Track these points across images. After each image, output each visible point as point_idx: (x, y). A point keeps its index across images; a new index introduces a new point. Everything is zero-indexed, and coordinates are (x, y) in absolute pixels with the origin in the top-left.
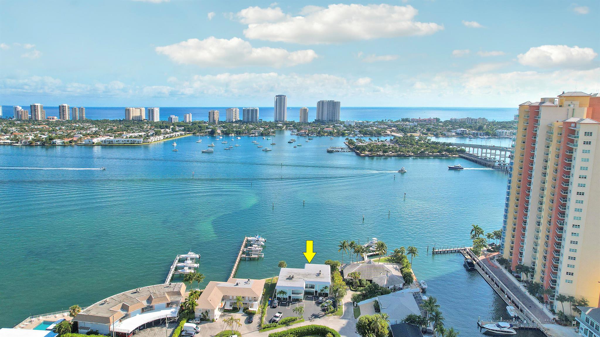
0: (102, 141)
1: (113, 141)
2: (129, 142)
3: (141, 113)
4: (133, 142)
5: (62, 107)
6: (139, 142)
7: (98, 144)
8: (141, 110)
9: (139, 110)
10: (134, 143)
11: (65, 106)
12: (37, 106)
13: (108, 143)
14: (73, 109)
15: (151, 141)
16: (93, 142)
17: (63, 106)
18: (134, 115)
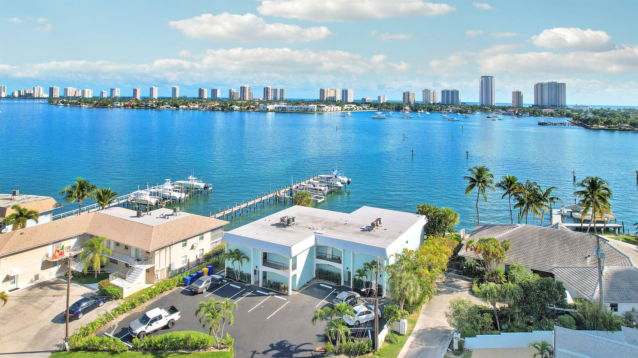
0: (276, 108)
1: (287, 108)
2: (302, 109)
3: (336, 94)
4: (306, 110)
5: (266, 89)
6: (312, 110)
8: (336, 91)
9: (333, 91)
11: (269, 88)
13: (281, 110)
14: (275, 91)
15: (325, 110)
16: (267, 108)
17: (267, 88)
18: (328, 96)
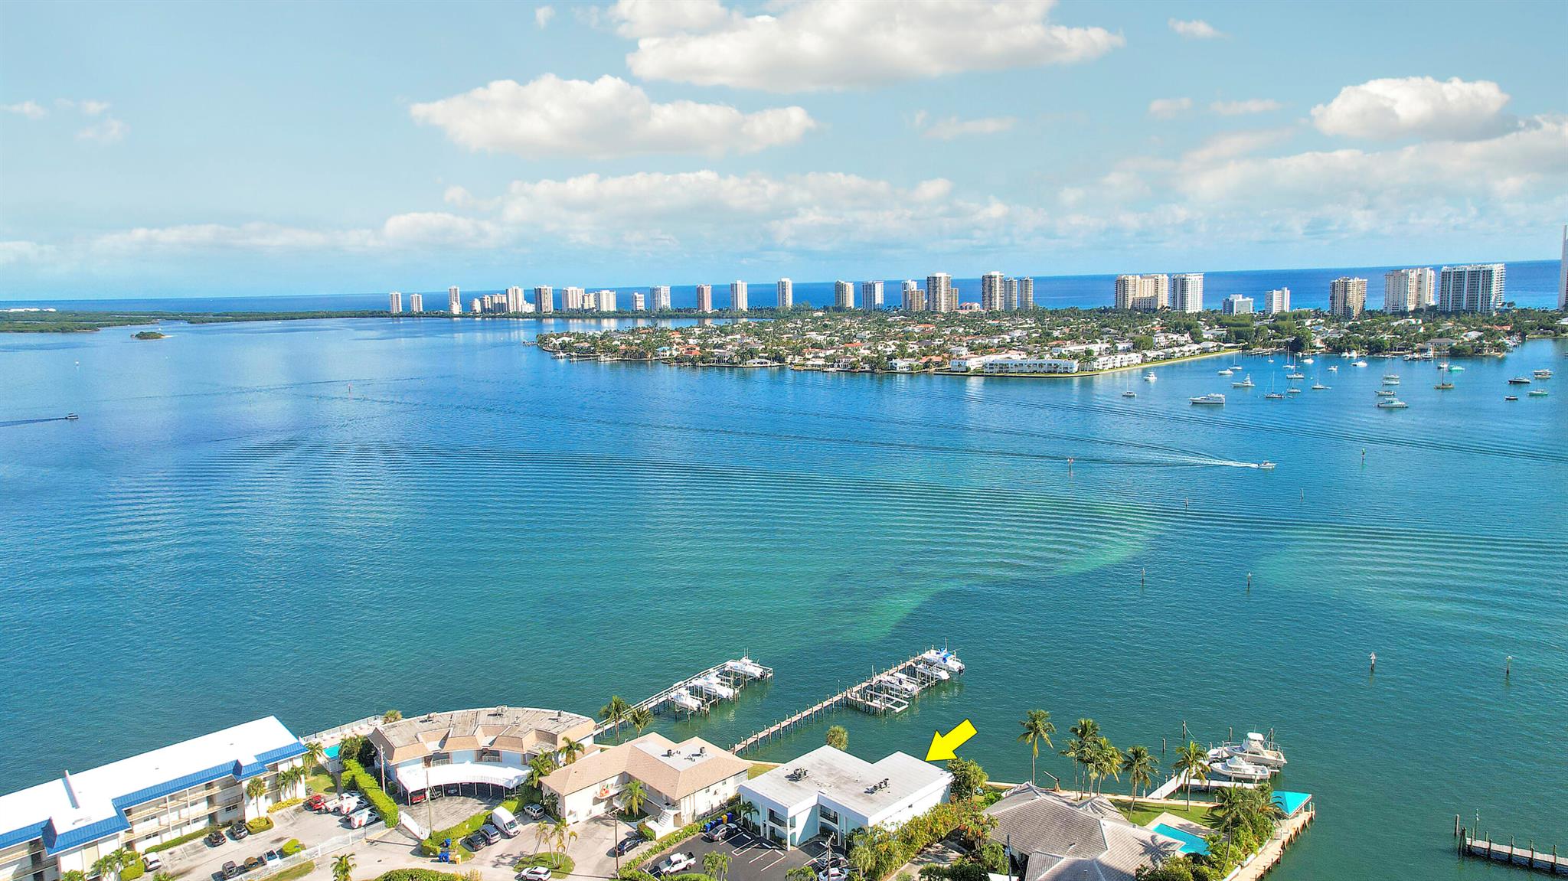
0: (985, 366)
1: (1010, 365)
2: (1045, 368)
3: (1157, 290)
4: (1052, 370)
5: (987, 280)
6: (1067, 368)
7: (977, 373)
8: (1157, 281)
9: (1151, 282)
10: (1055, 372)
11: (995, 277)
12: (940, 278)
13: (997, 370)
14: (1007, 284)
15: (1101, 367)
16: (967, 365)
17: (991, 277)
18: (1137, 296)
